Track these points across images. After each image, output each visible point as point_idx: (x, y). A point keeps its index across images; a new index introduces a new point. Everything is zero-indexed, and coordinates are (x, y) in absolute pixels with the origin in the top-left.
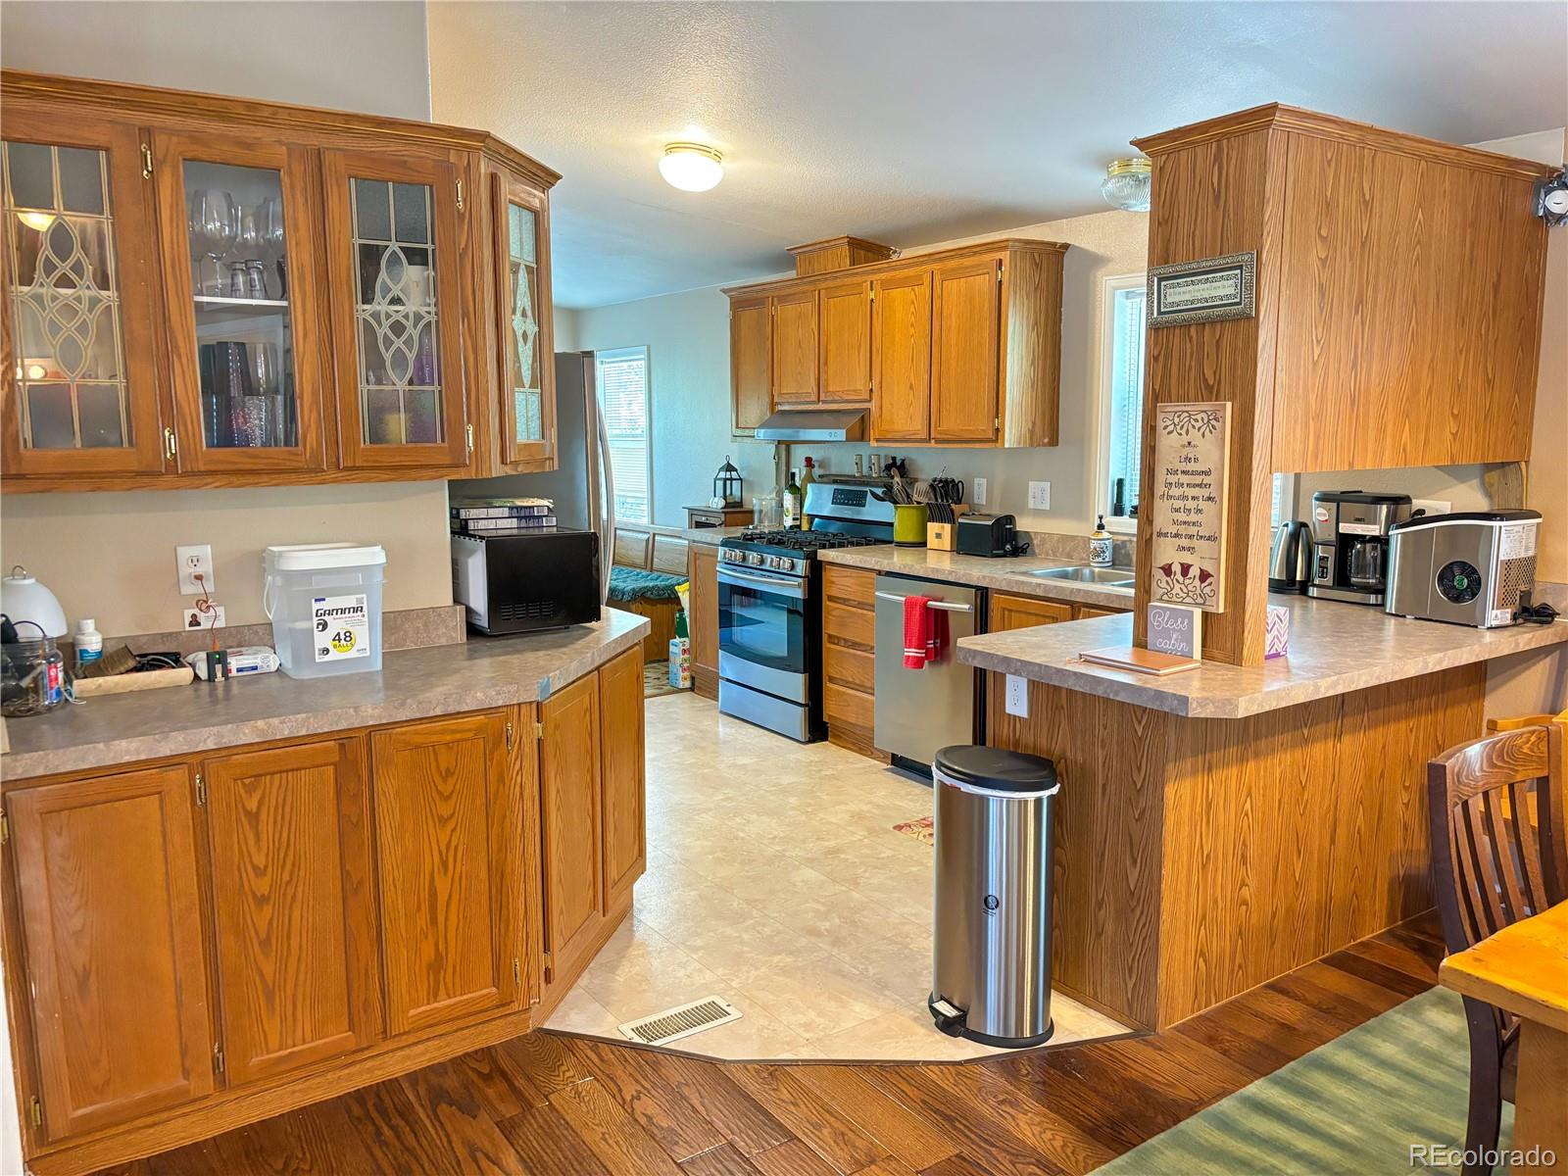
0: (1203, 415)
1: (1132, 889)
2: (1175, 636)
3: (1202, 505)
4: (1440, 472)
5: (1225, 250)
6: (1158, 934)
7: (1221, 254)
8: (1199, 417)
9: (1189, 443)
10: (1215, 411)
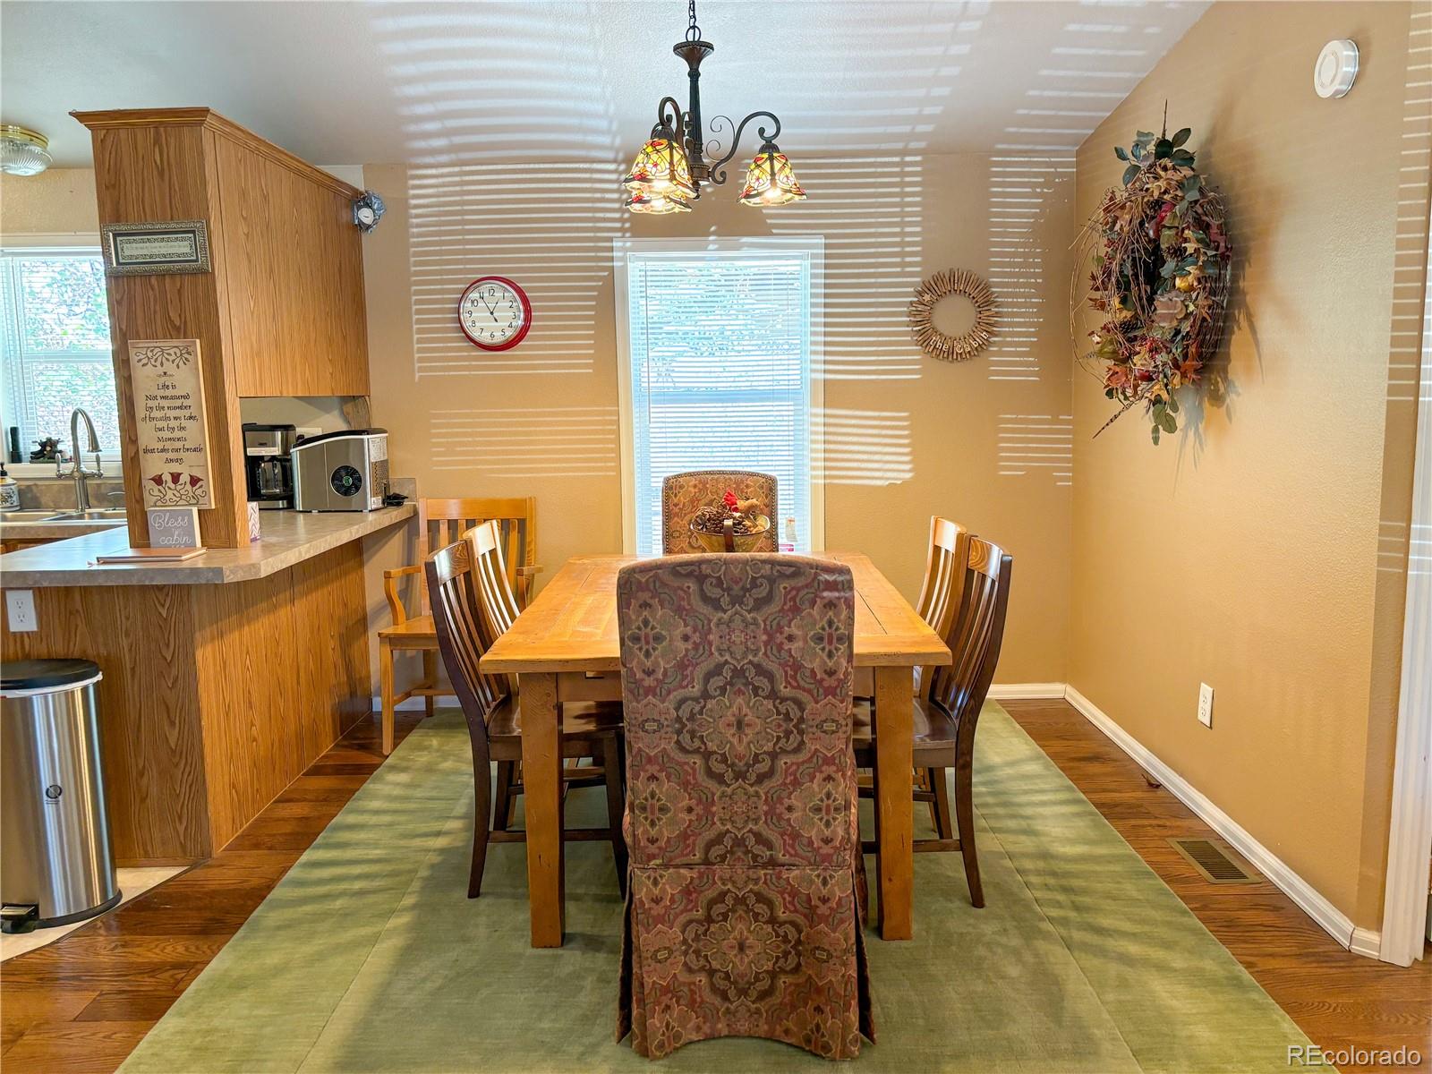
0: (175, 349)
1: (174, 748)
2: (177, 533)
3: (184, 423)
4: (303, 404)
5: (175, 216)
6: (204, 776)
7: (172, 219)
8: (172, 352)
9: (165, 373)
10: (186, 347)
